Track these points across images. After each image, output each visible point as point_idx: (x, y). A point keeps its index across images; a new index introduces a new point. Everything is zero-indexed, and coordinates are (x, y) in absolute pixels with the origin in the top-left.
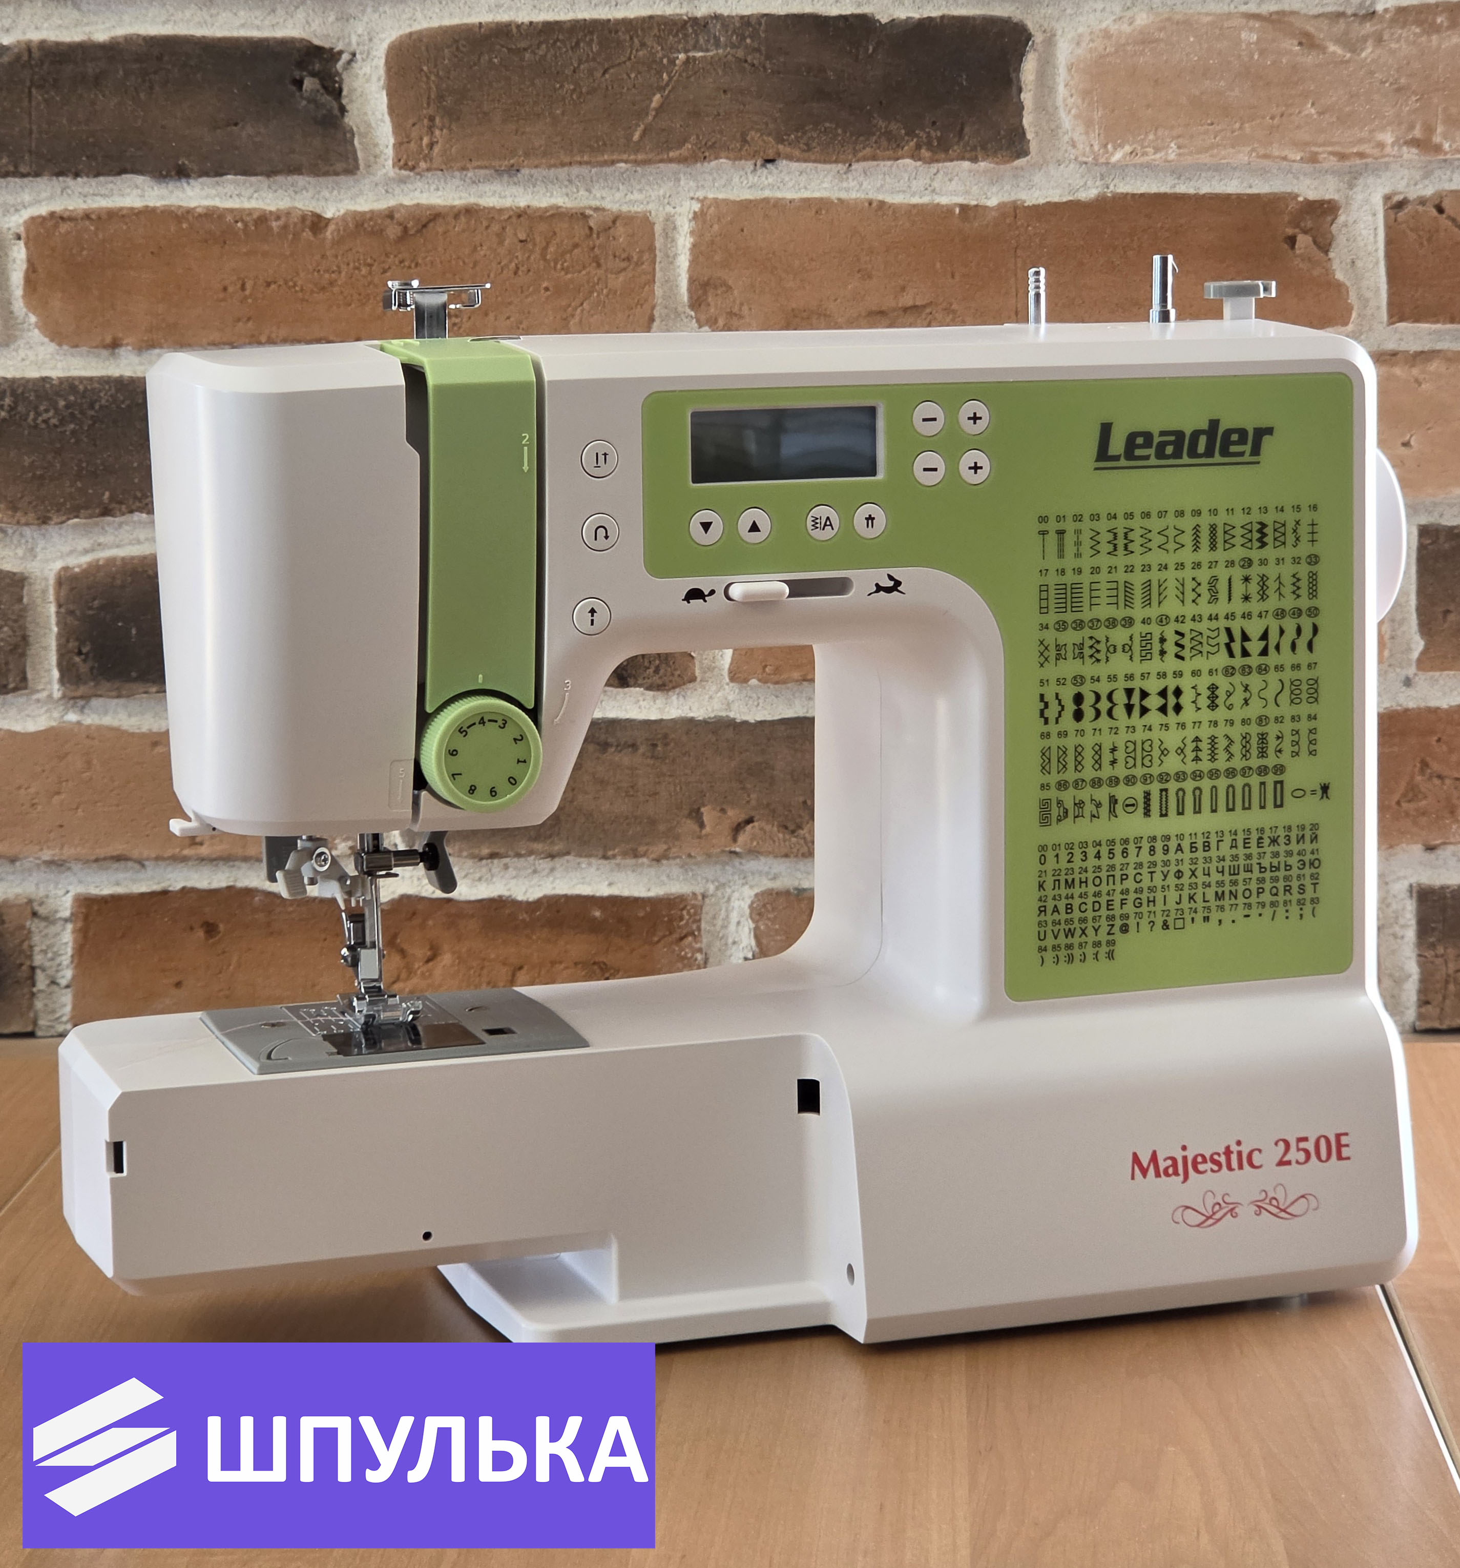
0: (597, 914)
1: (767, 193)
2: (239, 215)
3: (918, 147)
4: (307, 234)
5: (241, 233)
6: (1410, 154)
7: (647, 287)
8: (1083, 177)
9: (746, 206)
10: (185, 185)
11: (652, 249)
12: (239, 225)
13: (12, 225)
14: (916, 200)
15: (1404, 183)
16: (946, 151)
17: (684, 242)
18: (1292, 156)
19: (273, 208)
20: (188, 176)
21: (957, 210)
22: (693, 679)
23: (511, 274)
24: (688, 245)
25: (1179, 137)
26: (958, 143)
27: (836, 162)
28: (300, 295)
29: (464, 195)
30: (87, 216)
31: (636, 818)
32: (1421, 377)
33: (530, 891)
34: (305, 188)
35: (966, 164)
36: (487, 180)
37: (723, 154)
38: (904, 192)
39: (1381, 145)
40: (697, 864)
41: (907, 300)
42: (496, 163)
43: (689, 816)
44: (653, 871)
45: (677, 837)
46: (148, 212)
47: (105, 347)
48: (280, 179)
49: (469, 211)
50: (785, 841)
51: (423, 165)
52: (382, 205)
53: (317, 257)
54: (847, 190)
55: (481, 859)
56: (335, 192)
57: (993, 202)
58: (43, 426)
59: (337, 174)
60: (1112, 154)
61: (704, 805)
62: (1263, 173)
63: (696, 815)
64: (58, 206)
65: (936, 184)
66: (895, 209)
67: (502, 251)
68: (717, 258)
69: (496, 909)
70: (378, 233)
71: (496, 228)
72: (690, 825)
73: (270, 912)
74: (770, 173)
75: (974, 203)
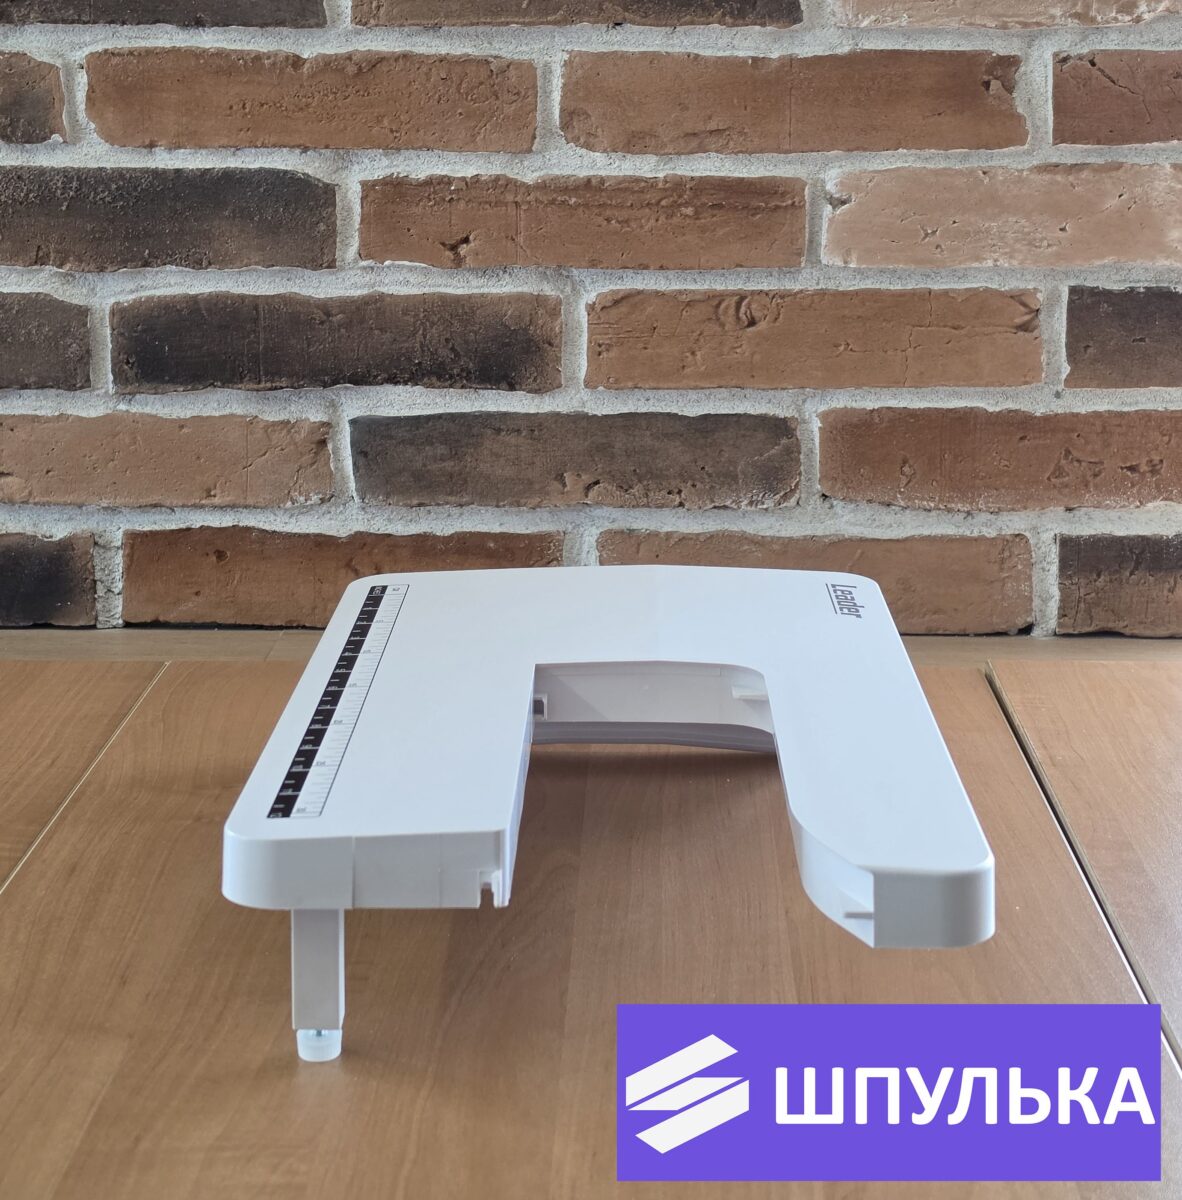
0: (492, 545)
1: (616, 48)
2: (241, 54)
3: (724, 15)
4: (290, 69)
5: (242, 68)
6: (1072, 23)
7: (531, 115)
8: (839, 37)
9: (602, 57)
10: (202, 32)
11: (535, 86)
12: (241, 61)
13: (77, 58)
14: (721, 54)
15: (1068, 44)
16: (744, 18)
17: (557, 83)
18: (989, 24)
19: (266, 51)
20: (203, 26)
21: (750, 61)
22: (560, 386)
23: (435, 102)
24: (560, 85)
25: (909, 9)
26: (752, 13)
27: (666, 25)
28: (285, 113)
29: (401, 44)
30: (131, 53)
31: (520, 479)
32: (1075, 182)
33: (446, 528)
34: (287, 36)
35: (757, 28)
36: (418, 33)
37: (587, 19)
38: (713, 47)
39: (1053, 17)
40: (561, 511)
41: (712, 126)
42: (425, 22)
43: (555, 479)
44: (530, 516)
45: (547, 494)
46: (175, 51)
47: (145, 147)
48: (269, 29)
49: (405, 56)
50: (621, 497)
51: (372, 22)
52: (343, 50)
53: (297, 87)
54: (673, 46)
55: (412, 507)
56: (310, 40)
57: (775, 55)
58: (101, 202)
59: (312, 27)
60: (862, 21)
61: (566, 471)
62: (968, 36)
63: (560, 478)
64: (109, 45)
65: (734, 42)
66: (706, 59)
67: (429, 85)
68: (580, 94)
69: (422, 542)
70: (341, 70)
71: (424, 69)
72: (557, 485)
73: (263, 543)
74: (618, 33)
75: (762, 56)
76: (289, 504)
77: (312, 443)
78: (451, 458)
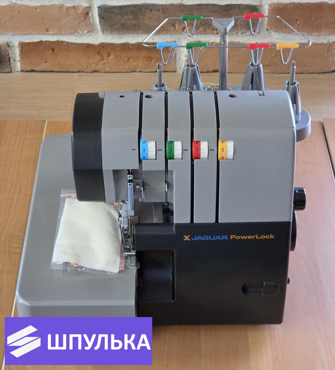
33: (133, 41)
45: (169, 30)
55: (120, 34)
61: (176, 23)
63: (174, 25)
69: (124, 46)
72: (172, 28)
73: (68, 47)
76: (77, 34)
77: (84, 14)
78: (134, 19)
